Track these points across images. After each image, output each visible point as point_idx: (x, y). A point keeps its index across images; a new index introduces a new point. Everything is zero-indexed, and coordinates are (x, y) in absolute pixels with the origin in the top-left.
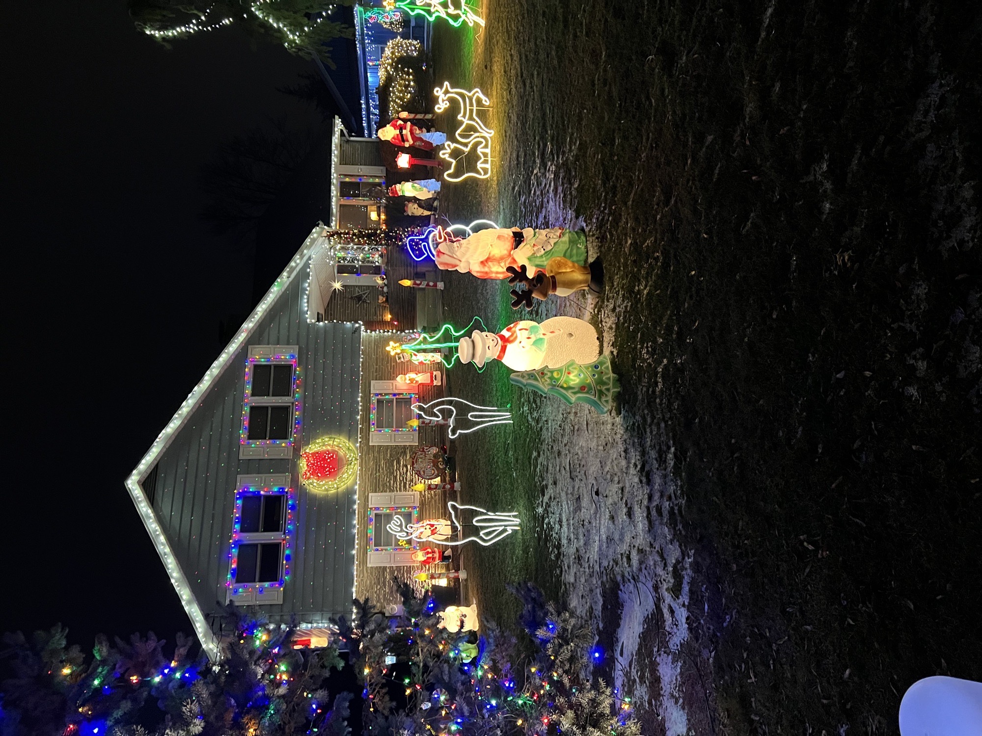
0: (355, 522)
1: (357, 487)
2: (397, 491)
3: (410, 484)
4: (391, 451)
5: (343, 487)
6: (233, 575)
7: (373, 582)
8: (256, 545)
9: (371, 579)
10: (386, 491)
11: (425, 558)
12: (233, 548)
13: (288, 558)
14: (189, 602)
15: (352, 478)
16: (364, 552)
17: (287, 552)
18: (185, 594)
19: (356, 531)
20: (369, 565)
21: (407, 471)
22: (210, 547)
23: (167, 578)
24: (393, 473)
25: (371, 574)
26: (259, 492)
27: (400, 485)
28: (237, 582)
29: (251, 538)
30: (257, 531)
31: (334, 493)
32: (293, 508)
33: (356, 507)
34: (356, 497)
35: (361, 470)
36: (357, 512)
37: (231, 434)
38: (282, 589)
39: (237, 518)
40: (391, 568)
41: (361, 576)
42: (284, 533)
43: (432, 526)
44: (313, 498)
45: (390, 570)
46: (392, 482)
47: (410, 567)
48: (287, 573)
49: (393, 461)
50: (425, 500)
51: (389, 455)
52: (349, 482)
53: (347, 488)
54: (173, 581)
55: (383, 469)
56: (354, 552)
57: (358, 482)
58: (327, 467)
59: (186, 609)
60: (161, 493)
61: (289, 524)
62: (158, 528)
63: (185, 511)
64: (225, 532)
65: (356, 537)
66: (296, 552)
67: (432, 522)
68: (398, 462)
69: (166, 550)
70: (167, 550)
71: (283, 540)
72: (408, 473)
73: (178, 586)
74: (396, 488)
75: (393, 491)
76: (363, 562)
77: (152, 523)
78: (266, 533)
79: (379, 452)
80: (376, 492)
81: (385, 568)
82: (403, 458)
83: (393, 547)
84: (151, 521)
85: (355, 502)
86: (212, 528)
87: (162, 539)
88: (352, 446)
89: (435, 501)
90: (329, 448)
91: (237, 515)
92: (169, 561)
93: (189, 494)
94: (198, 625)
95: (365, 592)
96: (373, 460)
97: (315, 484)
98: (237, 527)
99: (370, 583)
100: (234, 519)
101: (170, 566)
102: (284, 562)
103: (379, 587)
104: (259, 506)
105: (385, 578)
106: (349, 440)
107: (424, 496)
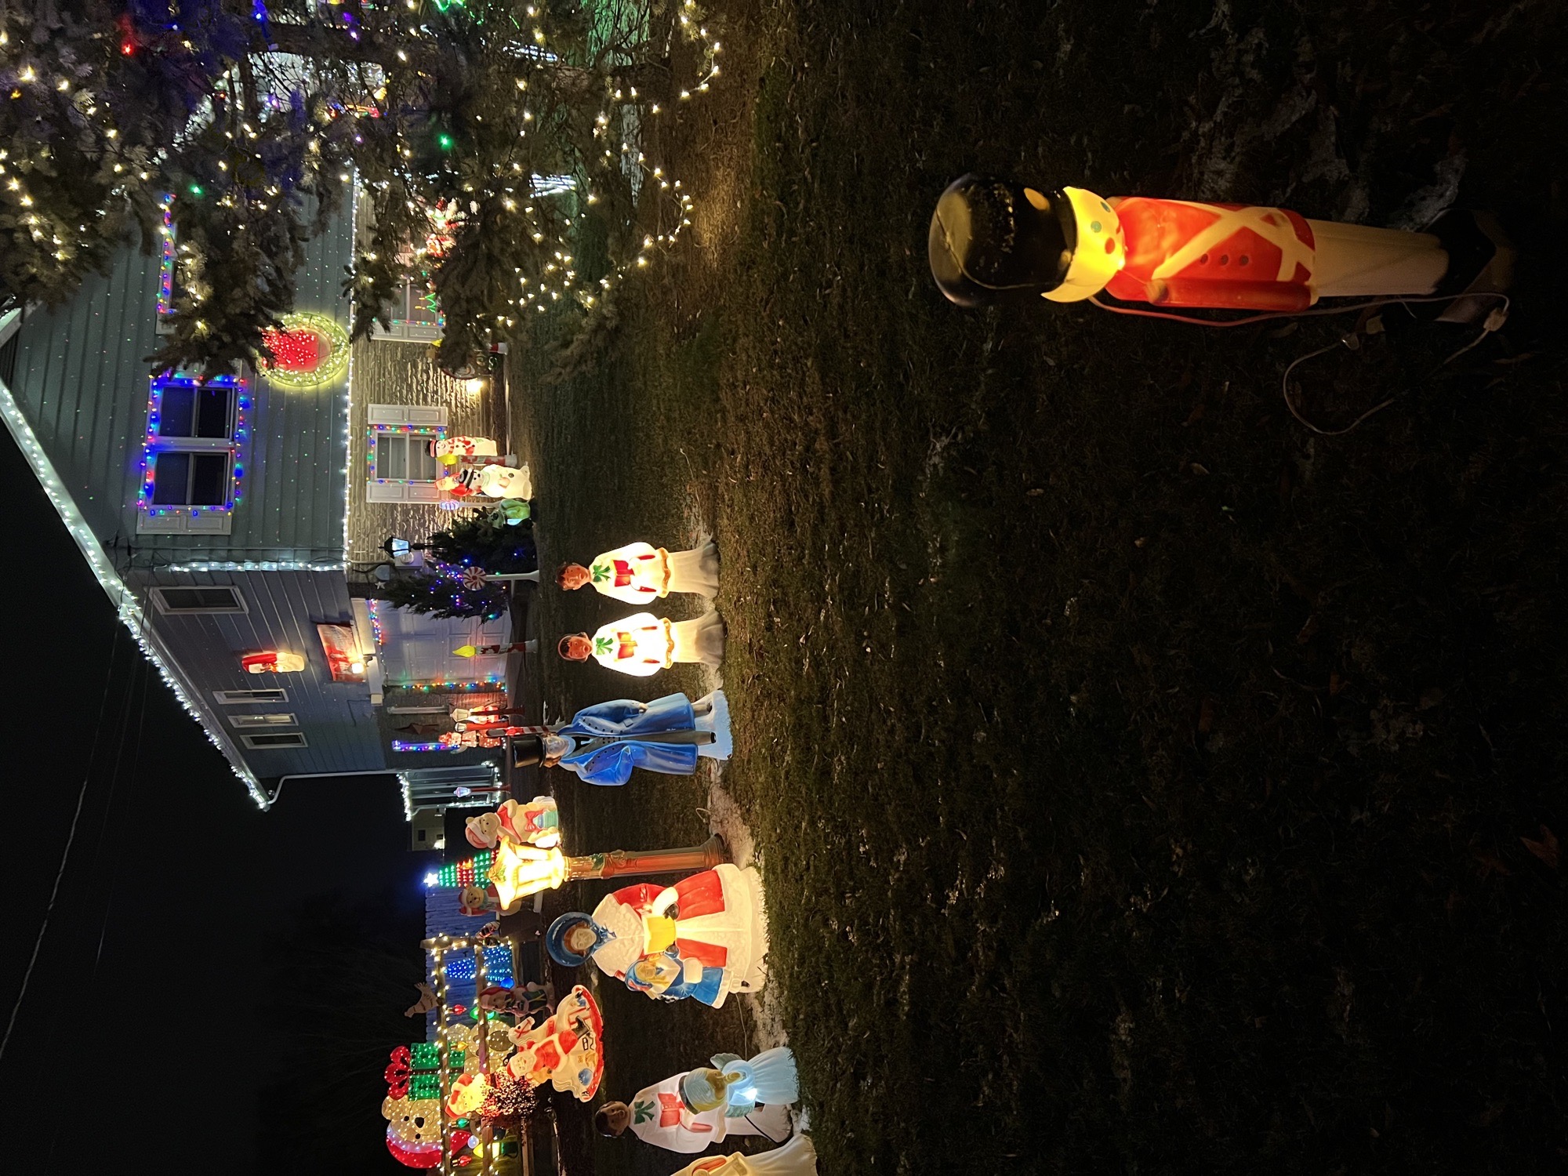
0: (347, 431)
1: (349, 385)
2: (412, 404)
3: (433, 397)
4: (402, 350)
5: (325, 383)
6: (148, 492)
7: (376, 524)
8: (186, 455)
9: (372, 520)
10: (396, 403)
11: (457, 485)
12: (147, 454)
13: (239, 473)
14: (75, 522)
15: (341, 372)
16: (361, 483)
17: (238, 466)
18: (68, 511)
19: (348, 443)
20: (369, 501)
21: (428, 378)
22: (109, 452)
23: (38, 486)
24: (407, 379)
25: (373, 512)
26: (190, 381)
27: (417, 396)
28: (155, 503)
29: (177, 443)
30: (189, 435)
31: (313, 390)
32: (246, 405)
33: (347, 411)
34: (348, 398)
35: (356, 363)
36: (348, 418)
37: (142, 299)
38: (229, 514)
39: (154, 414)
40: (402, 505)
41: (358, 514)
42: (233, 440)
43: (468, 443)
44: (279, 395)
45: (403, 510)
46: (405, 392)
47: (434, 506)
48: (237, 494)
49: (407, 363)
50: (457, 419)
51: (399, 354)
52: (336, 377)
53: (333, 386)
54: (47, 491)
55: (390, 373)
56: (346, 471)
57: (351, 378)
58: (301, 352)
59: (71, 529)
60: (24, 373)
61: (241, 427)
62: (20, 415)
63: (66, 401)
64: (134, 430)
65: (349, 452)
66: (252, 468)
67: (468, 439)
68: (414, 366)
69: (35, 448)
70: (37, 447)
71: (232, 449)
72: (431, 382)
73: (56, 497)
74: (412, 400)
75: (407, 404)
76: (360, 495)
77: (9, 409)
78: (202, 439)
79: (384, 350)
80: (379, 403)
81: (394, 506)
82: (422, 361)
83: (407, 479)
84: (9, 404)
85: (345, 405)
86: (112, 427)
87: (28, 431)
88: (340, 328)
89: (473, 421)
90: (304, 328)
91: (154, 410)
92: (41, 463)
93: (72, 377)
94: (91, 553)
95: (362, 536)
96: (374, 359)
97: (281, 375)
98: (154, 427)
99: (372, 524)
100: (149, 414)
101: (42, 470)
102: (234, 478)
103: (385, 530)
104: (191, 403)
105: (394, 520)
106: (336, 321)
107: (456, 414)
